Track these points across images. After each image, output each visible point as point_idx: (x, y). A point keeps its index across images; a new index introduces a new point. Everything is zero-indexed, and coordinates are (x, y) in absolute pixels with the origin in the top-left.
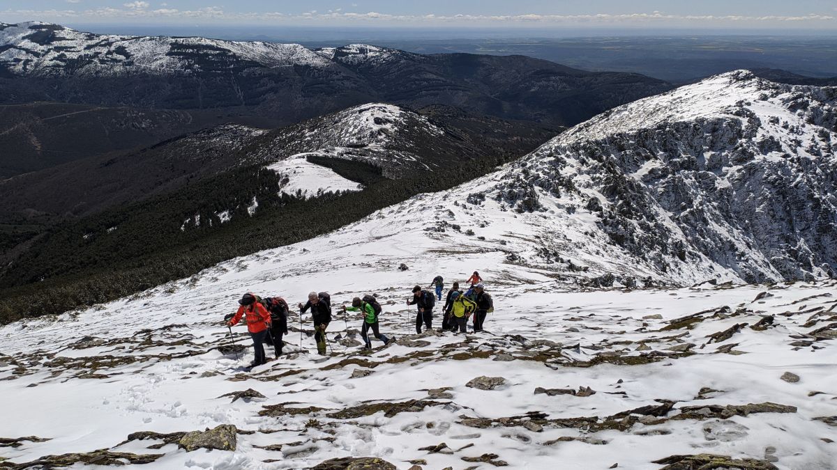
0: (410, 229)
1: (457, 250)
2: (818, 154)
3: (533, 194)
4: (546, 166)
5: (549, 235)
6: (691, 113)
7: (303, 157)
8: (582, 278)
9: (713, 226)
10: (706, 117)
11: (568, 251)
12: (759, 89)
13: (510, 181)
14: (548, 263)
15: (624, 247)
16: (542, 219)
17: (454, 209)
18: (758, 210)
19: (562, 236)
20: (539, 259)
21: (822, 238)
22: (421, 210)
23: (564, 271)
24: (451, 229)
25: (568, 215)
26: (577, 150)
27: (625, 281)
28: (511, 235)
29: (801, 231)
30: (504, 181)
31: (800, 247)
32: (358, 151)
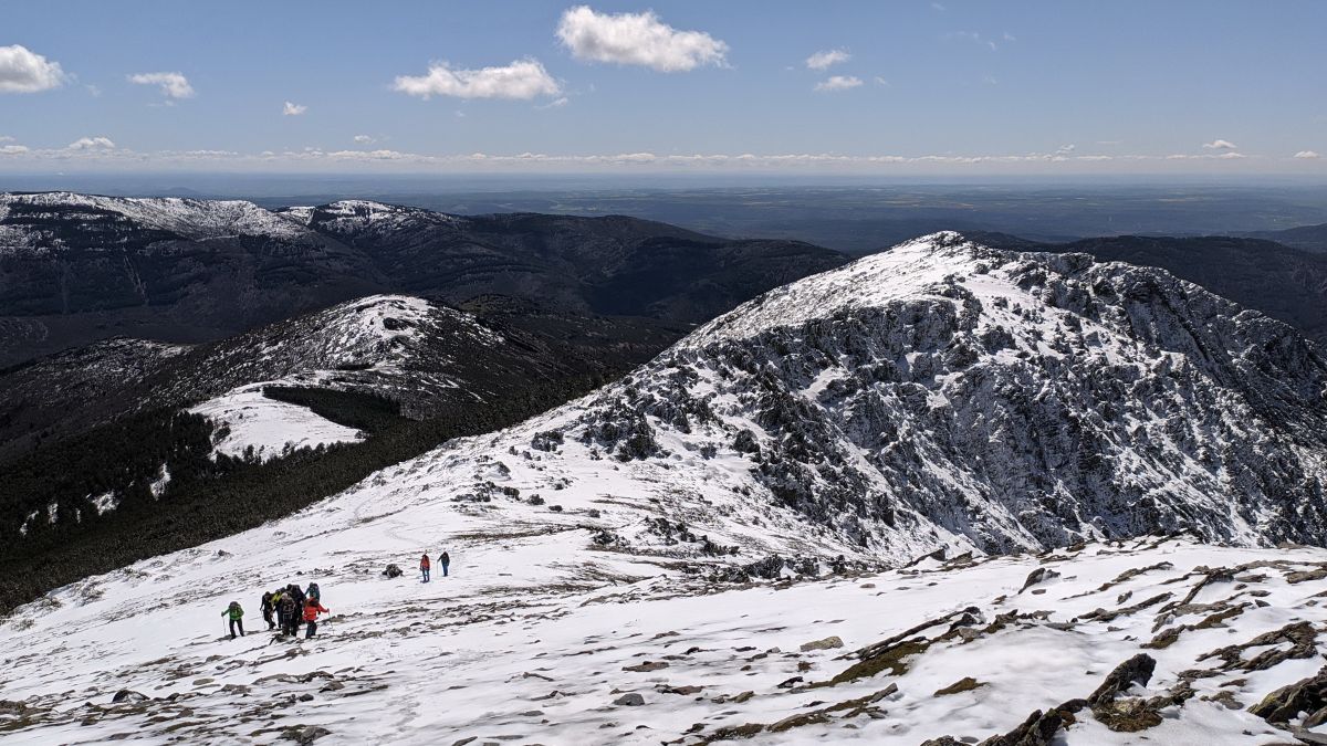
0: (428, 500)
1: (506, 532)
2: (1066, 350)
3: (644, 428)
4: (664, 381)
5: (675, 496)
6: (882, 295)
7: (258, 390)
8: (727, 566)
9: (930, 467)
10: (904, 300)
11: (706, 521)
12: (975, 258)
13: (605, 408)
14: (668, 544)
15: (798, 509)
16: (661, 470)
17: (509, 461)
18: (992, 439)
19: (695, 496)
20: (652, 538)
21: (1087, 477)
22: (450, 466)
23: (695, 556)
24: (502, 496)
25: (705, 462)
26: (714, 356)
27: (801, 566)
28: (609, 500)
29: (1056, 468)
30: (595, 408)
31: (1059, 494)
32: (356, 376)
